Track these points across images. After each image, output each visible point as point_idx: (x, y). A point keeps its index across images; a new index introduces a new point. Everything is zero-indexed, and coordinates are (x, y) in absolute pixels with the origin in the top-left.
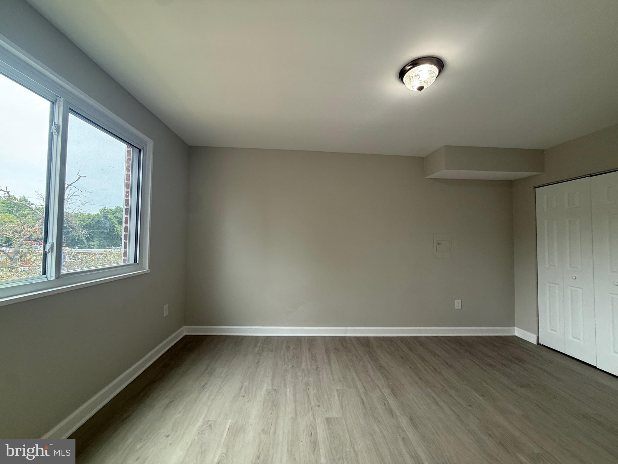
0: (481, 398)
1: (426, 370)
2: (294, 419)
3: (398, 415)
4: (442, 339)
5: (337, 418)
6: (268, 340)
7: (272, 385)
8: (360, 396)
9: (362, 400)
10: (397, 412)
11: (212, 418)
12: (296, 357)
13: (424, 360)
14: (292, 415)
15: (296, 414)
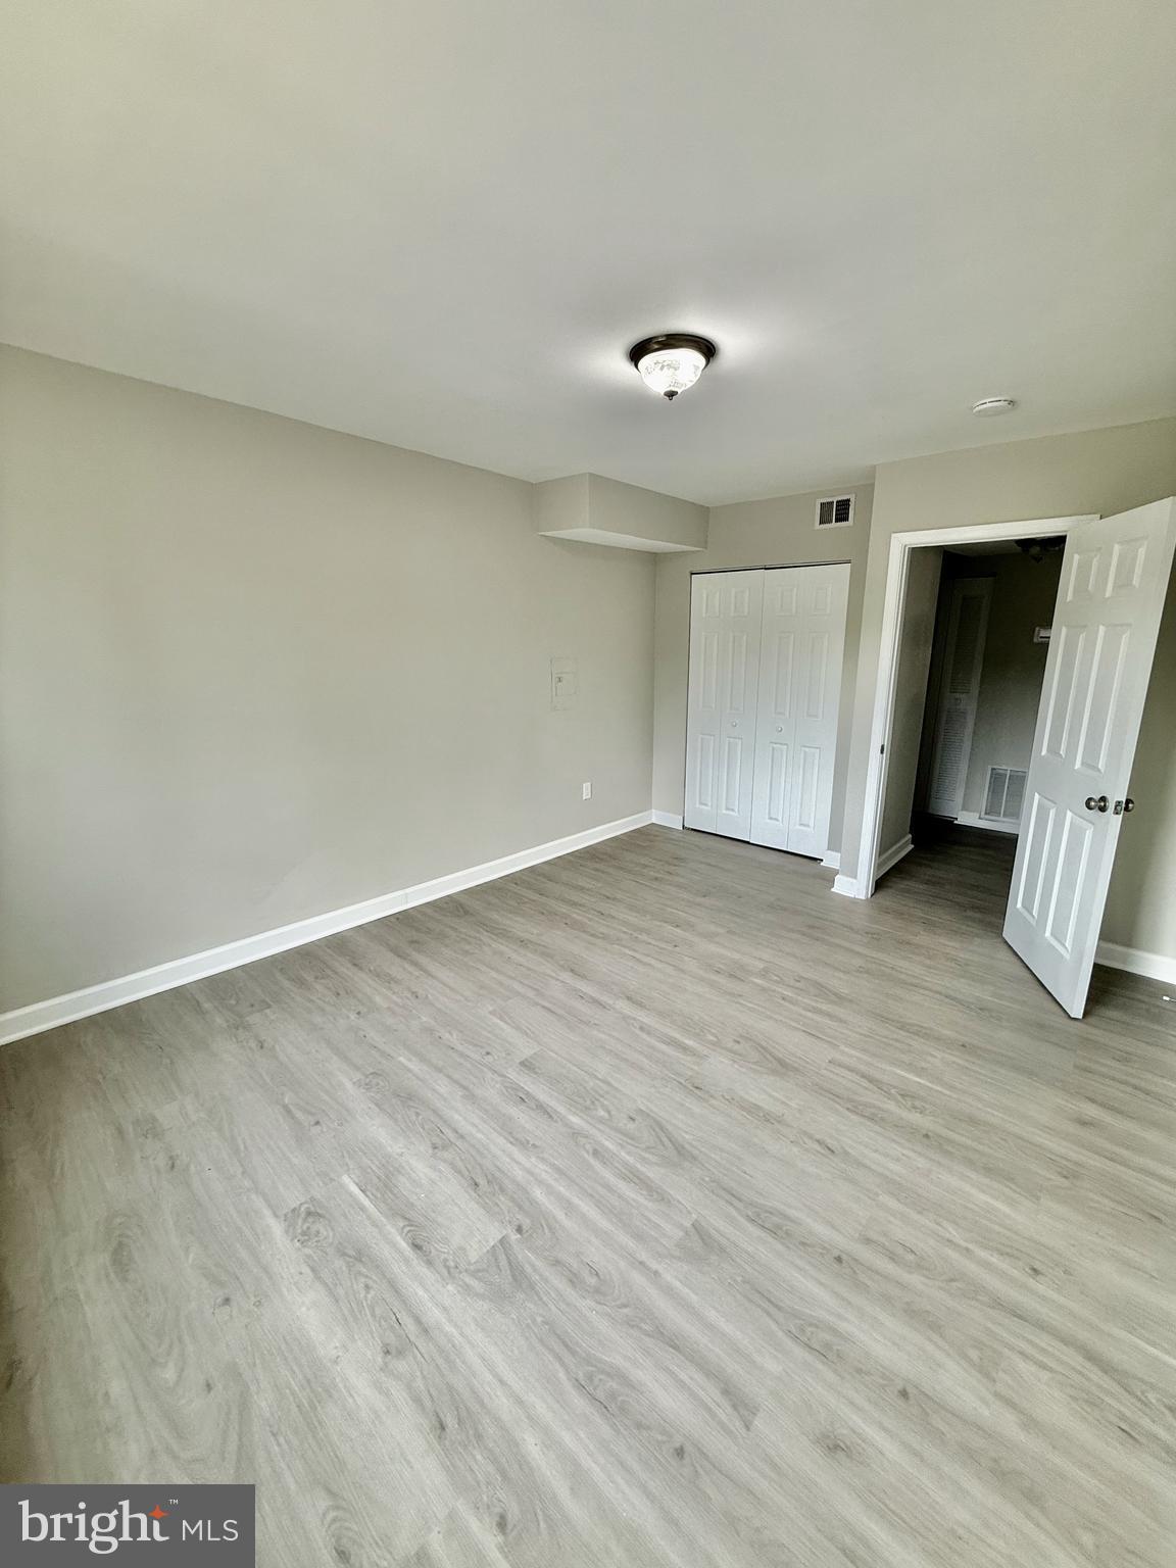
0: (678, 930)
1: (590, 920)
2: (470, 1097)
3: (611, 1002)
4: (571, 858)
5: (535, 1054)
6: (219, 986)
7: (357, 1068)
8: (537, 1004)
9: (543, 1007)
10: (604, 998)
11: (294, 1198)
12: (342, 992)
13: (574, 904)
14: (460, 1093)
15: (465, 1088)
